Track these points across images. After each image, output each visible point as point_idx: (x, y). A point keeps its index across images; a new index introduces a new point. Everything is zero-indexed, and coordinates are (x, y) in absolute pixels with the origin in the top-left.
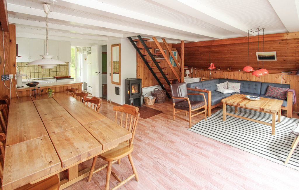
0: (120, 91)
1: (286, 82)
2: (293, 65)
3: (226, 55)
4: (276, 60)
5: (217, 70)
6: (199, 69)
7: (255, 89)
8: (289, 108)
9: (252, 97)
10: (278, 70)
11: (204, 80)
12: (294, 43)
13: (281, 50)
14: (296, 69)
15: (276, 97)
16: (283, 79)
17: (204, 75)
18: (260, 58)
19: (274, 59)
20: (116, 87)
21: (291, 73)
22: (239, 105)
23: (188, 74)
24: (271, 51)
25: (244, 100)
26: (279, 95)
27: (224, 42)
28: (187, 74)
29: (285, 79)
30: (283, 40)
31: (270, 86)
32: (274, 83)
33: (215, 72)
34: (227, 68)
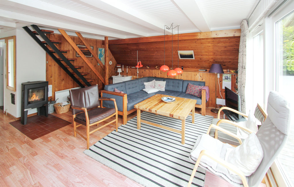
0: (15, 99)
1: (202, 80)
2: (208, 64)
3: (153, 53)
4: (194, 59)
5: (147, 68)
6: (131, 68)
7: (178, 87)
8: (203, 106)
9: (168, 99)
10: (197, 68)
11: (134, 79)
12: (207, 42)
13: (197, 49)
14: (210, 67)
15: (194, 94)
16: (200, 77)
17: (135, 74)
18: (182, 56)
19: (192, 57)
20: (11, 94)
21: (206, 71)
22: (151, 111)
23: (121, 73)
24: (189, 50)
25: (159, 103)
26: (196, 93)
27: (150, 40)
28: (119, 73)
29: (201, 76)
30: (198, 39)
31: (190, 84)
32: (193, 80)
33: (145, 71)
34: (156, 66)
